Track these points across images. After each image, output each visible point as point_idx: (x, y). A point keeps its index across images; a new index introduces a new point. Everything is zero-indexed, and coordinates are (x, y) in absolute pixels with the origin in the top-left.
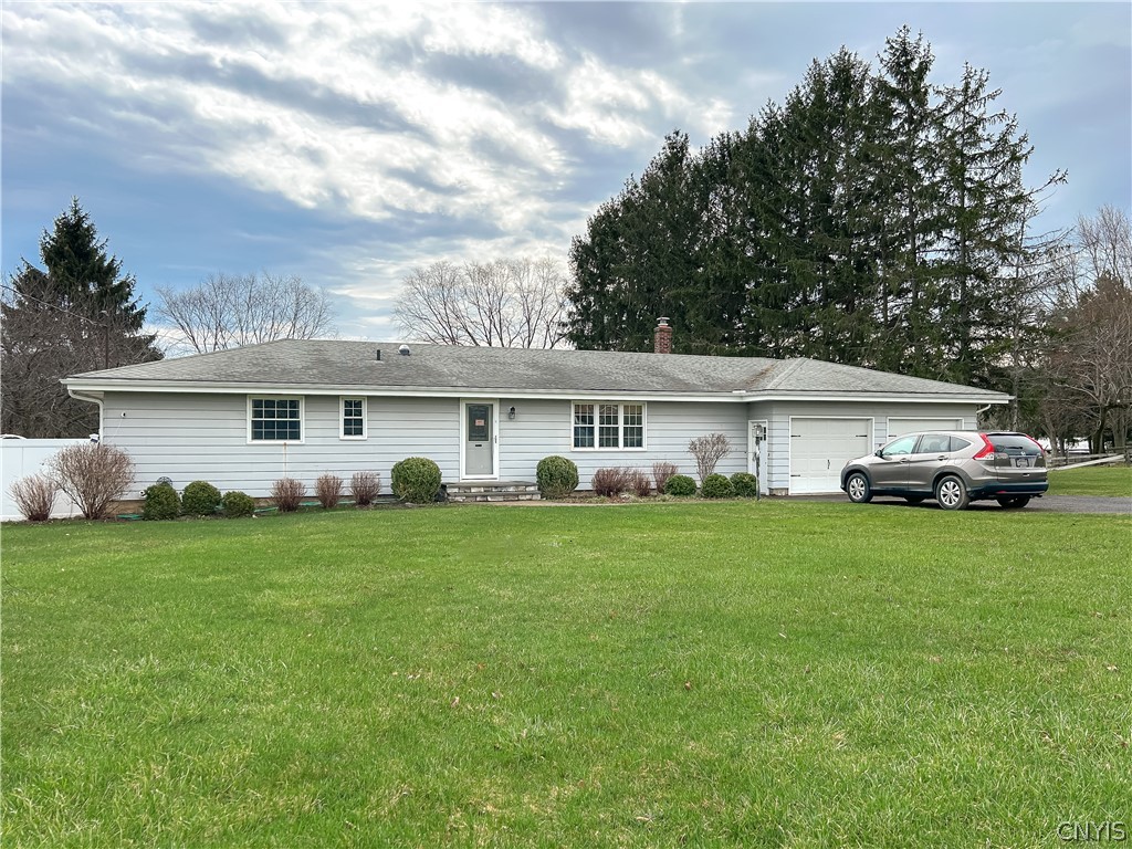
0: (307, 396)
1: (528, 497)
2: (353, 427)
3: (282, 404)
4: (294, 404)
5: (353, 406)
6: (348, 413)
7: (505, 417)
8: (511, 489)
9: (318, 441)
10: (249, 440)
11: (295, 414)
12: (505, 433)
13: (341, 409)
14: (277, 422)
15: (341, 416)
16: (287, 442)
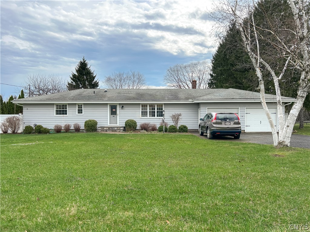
0: (68, 104)
1: (119, 131)
2: (80, 111)
3: (63, 106)
4: (66, 106)
5: (80, 106)
6: (79, 108)
7: (120, 108)
8: (116, 129)
9: (71, 115)
10: (55, 115)
11: (66, 108)
12: (120, 113)
13: (77, 107)
14: (62, 110)
15: (77, 109)
16: (64, 115)
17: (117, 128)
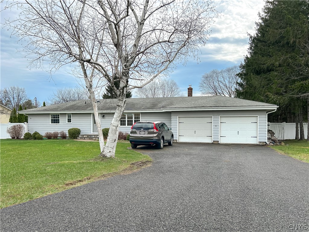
0: (60, 113)
2: (69, 121)
3: (57, 115)
4: (59, 115)
6: (68, 117)
7: (102, 118)
8: (93, 136)
9: (63, 124)
10: (51, 124)
11: (59, 118)
12: (102, 122)
13: (67, 116)
14: (55, 120)
15: (67, 118)
16: (57, 124)
17: (95, 136)
